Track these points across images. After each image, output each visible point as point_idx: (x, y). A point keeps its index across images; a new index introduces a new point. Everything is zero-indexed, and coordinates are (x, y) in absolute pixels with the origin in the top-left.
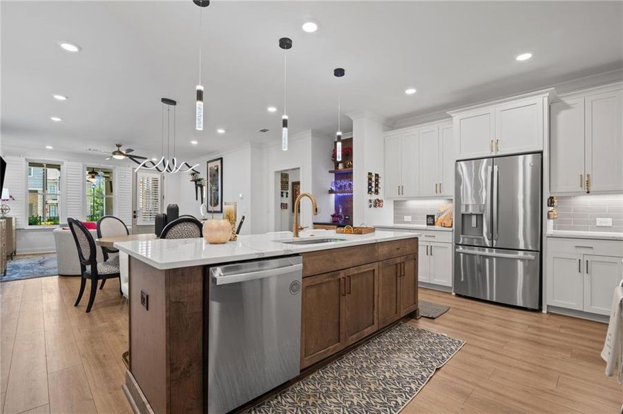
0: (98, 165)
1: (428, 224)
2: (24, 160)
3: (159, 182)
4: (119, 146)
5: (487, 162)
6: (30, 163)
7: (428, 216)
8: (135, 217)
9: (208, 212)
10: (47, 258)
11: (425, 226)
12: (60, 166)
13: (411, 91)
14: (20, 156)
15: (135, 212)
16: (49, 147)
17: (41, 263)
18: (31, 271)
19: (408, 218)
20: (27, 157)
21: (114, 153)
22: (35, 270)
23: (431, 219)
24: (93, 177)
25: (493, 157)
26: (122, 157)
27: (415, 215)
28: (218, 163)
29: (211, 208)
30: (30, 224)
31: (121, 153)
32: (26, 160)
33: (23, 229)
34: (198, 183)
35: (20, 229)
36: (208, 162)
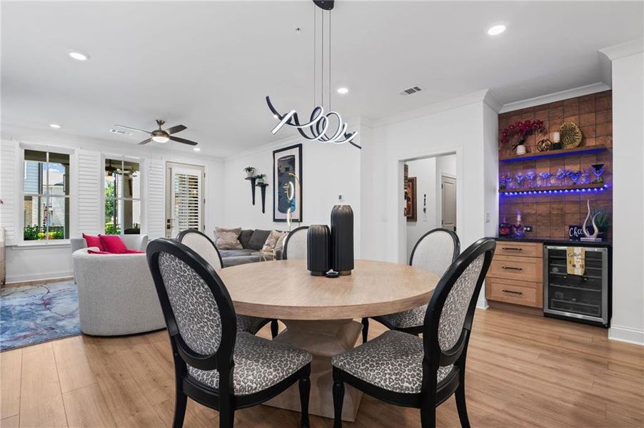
0: (121, 155)
2: (18, 144)
3: (199, 181)
4: (160, 123)
6: (26, 151)
8: (169, 227)
9: (275, 220)
10: (54, 289)
12: (68, 156)
14: (11, 139)
15: (169, 221)
16: (56, 126)
17: (47, 304)
18: (32, 325)
20: (23, 142)
21: (154, 134)
22: (38, 321)
24: (110, 175)
26: (165, 140)
28: (295, 152)
29: (279, 215)
30: (26, 239)
31: (164, 133)
32: (21, 145)
33: (16, 246)
34: (256, 181)
35: (11, 246)
36: (274, 152)
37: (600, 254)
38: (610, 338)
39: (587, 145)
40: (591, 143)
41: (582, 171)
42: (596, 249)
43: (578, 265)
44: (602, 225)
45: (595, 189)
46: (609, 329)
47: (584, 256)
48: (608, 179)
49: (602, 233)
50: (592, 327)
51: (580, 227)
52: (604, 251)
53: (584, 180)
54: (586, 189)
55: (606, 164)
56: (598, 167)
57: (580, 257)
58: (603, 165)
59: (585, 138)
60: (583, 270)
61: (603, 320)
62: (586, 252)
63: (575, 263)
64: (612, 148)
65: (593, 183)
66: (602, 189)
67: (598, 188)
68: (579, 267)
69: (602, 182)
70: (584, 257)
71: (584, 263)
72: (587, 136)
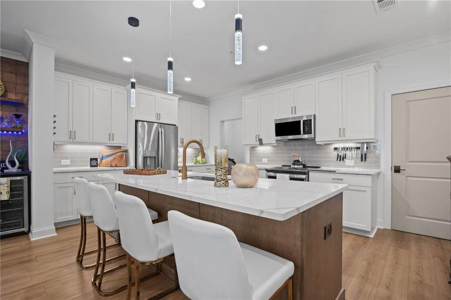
1: (91, 166)
5: (157, 125)
7: (91, 160)
11: (89, 168)
13: (127, 59)
19: (64, 162)
23: (94, 162)
25: (161, 123)
27: (74, 159)
37: (22, 181)
38: (32, 240)
39: (9, 97)
40: (12, 96)
41: (4, 116)
42: (19, 178)
43: (4, 193)
44: (21, 160)
45: (15, 133)
46: (30, 234)
47: (9, 183)
48: (24, 126)
49: (21, 165)
50: (16, 237)
51: (4, 162)
52: (25, 178)
53: (6, 124)
54: (8, 131)
55: (24, 115)
56: (18, 116)
57: (6, 185)
58: (21, 115)
59: (7, 91)
60: (9, 195)
61: (25, 229)
62: (11, 181)
63: (2, 191)
64: (28, 104)
65: (14, 127)
66: (20, 133)
67: (18, 132)
68: (5, 193)
69: (21, 128)
70: (9, 185)
71: (9, 190)
72: (8, 90)
